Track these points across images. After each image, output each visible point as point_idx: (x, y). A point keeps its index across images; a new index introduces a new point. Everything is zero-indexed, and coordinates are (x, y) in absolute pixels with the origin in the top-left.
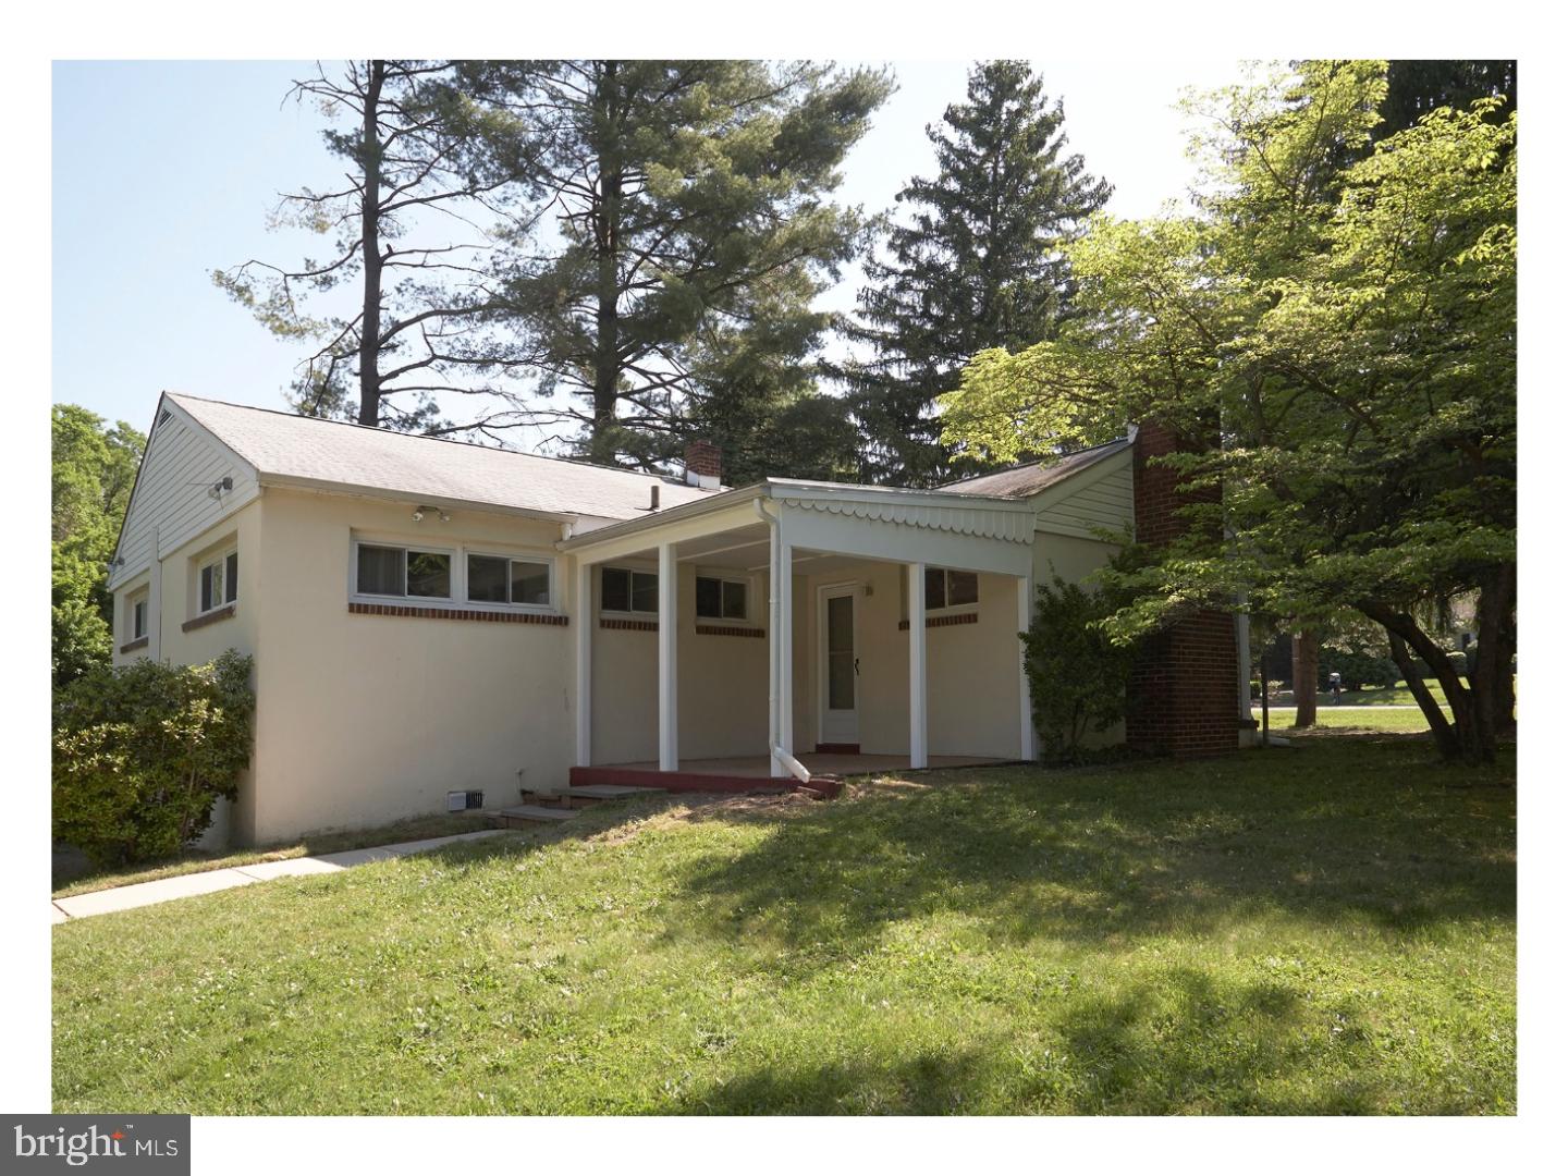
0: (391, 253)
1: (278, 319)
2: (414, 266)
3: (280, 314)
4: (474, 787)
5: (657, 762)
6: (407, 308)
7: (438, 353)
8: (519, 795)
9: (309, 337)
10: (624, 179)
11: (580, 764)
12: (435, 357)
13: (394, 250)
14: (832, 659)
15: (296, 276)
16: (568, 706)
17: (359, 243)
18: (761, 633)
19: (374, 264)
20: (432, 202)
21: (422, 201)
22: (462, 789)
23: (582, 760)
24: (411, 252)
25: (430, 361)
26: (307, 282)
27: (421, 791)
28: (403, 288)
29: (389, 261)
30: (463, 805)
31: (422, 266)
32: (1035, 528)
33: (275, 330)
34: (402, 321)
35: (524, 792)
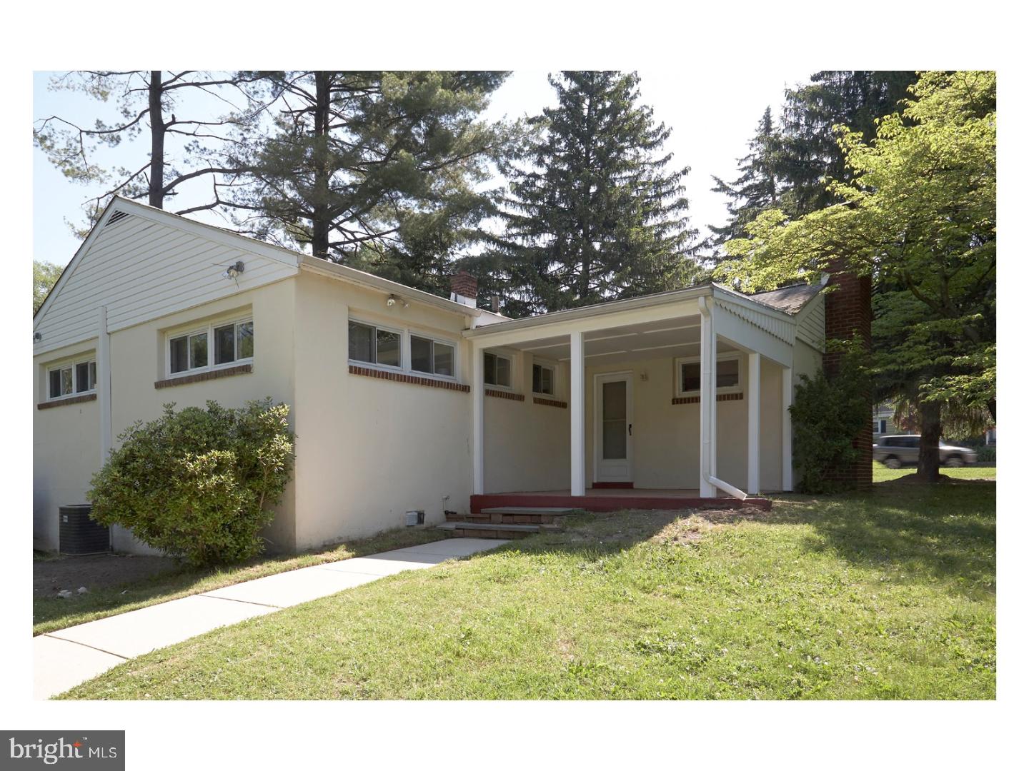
0: (174, 122)
1: (71, 164)
2: (187, 134)
3: (73, 161)
4: (420, 509)
5: (569, 490)
6: (192, 163)
7: (222, 199)
8: (443, 514)
9: (94, 182)
10: (332, 88)
11: (476, 493)
12: (218, 202)
13: (177, 120)
14: (605, 424)
15: (88, 133)
16: (469, 451)
17: (146, 111)
18: (565, 405)
19: (159, 129)
20: (205, 87)
21: (197, 85)
22: (414, 509)
23: (478, 490)
24: (190, 122)
25: (214, 205)
26: (97, 138)
27: (391, 511)
28: (191, 148)
29: (171, 128)
30: (415, 522)
31: (194, 134)
32: (796, 335)
33: (67, 173)
34: (184, 174)
35: (447, 513)
